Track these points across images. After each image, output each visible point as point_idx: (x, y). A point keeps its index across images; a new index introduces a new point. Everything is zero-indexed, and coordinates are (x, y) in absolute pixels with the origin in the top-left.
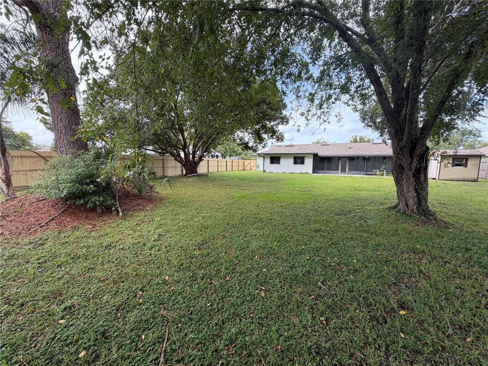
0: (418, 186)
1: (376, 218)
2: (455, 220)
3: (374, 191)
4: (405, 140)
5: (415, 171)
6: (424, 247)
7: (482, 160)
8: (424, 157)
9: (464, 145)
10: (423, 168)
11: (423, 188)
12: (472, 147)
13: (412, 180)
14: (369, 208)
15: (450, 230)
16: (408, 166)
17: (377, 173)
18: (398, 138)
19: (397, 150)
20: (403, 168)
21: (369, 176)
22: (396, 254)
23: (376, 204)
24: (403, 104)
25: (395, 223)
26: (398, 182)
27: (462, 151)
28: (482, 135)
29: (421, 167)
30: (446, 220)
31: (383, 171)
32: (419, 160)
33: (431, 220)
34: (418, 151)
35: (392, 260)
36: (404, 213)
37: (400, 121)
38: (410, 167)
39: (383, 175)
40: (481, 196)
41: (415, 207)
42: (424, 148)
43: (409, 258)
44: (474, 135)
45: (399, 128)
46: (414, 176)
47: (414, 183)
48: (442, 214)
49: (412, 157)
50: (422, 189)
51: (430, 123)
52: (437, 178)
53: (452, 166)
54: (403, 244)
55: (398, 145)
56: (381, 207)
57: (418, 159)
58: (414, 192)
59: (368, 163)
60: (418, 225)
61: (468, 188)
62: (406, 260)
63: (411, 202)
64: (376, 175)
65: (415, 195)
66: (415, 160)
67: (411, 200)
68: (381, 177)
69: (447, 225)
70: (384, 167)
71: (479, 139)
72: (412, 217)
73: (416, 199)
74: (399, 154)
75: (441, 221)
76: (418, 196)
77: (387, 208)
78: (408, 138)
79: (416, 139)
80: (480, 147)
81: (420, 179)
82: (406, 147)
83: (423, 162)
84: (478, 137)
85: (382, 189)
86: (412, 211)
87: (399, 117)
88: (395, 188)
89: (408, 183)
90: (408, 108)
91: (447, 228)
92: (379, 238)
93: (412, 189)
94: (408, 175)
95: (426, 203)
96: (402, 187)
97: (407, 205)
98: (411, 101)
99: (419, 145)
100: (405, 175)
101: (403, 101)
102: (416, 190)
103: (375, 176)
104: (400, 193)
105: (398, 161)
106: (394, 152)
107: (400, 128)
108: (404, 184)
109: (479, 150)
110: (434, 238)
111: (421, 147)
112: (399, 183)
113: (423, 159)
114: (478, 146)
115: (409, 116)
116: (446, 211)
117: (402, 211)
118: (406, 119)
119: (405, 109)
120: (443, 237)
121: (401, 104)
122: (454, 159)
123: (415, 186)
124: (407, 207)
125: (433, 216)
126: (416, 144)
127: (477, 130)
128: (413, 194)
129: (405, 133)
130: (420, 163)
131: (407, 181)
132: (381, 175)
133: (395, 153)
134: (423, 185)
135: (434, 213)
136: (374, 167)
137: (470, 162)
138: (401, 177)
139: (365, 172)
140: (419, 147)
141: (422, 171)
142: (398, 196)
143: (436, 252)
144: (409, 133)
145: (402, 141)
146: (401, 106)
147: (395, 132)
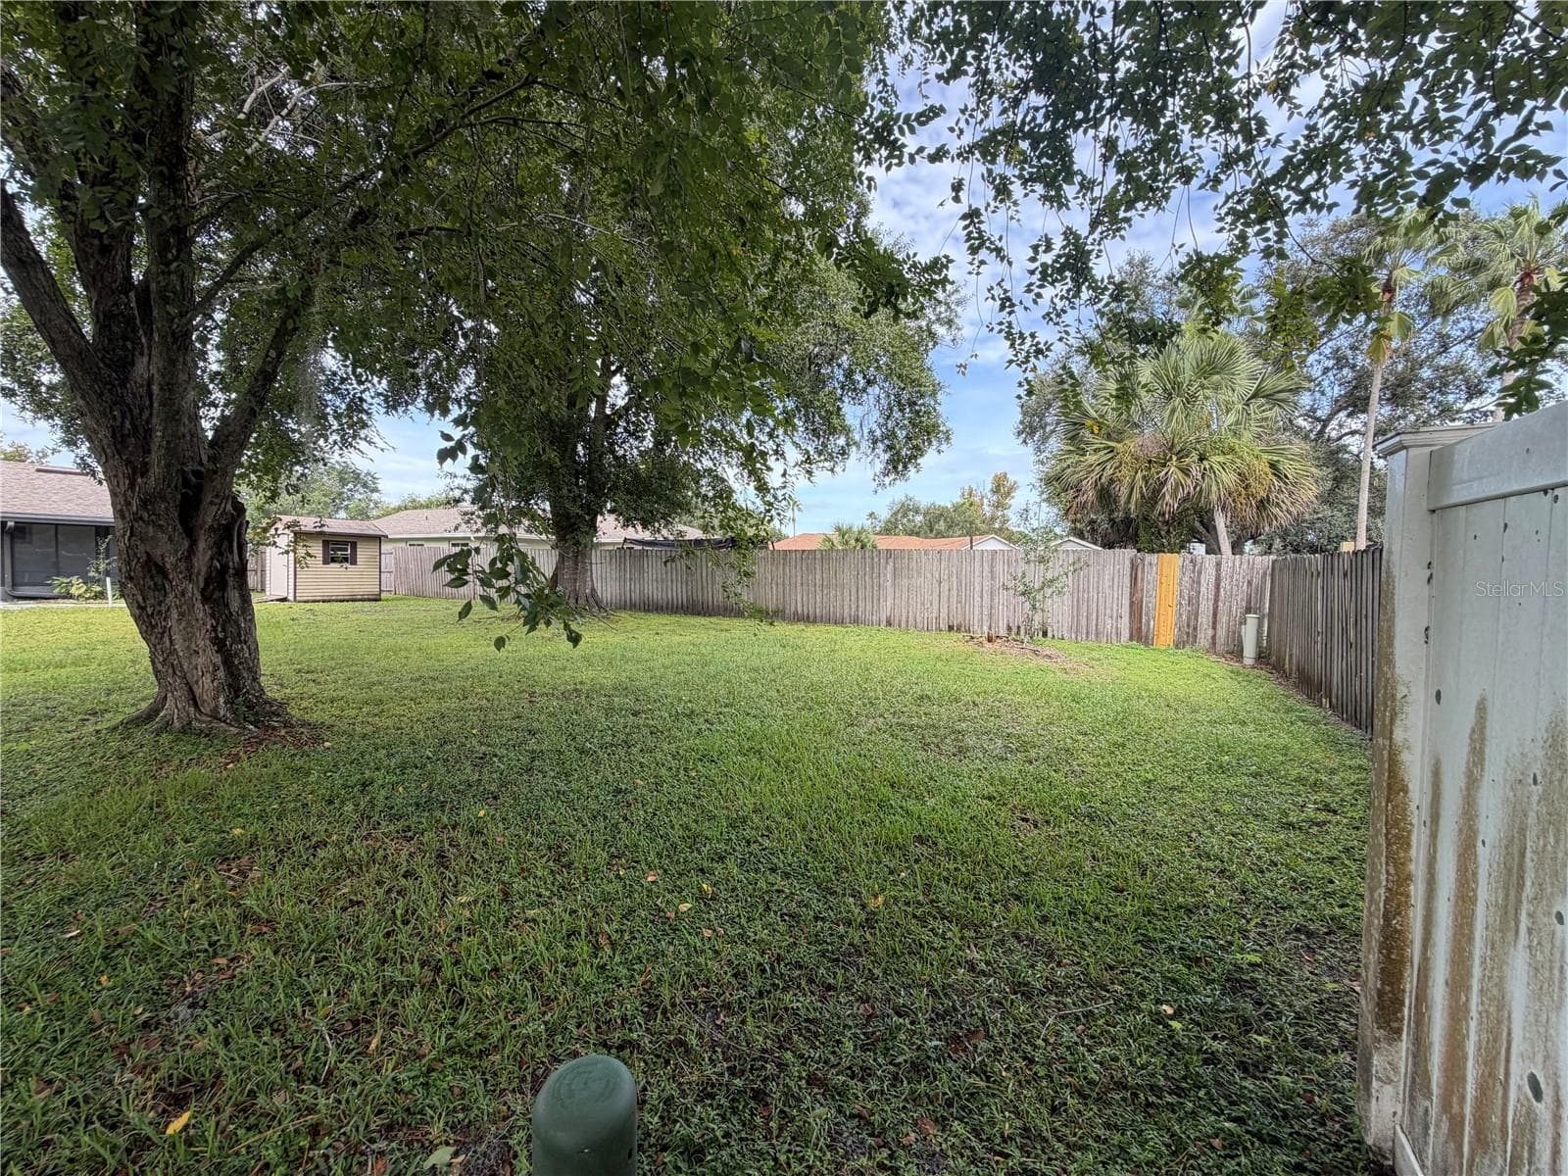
0: (224, 630)
1: (61, 780)
2: (337, 713)
3: (61, 665)
4: (156, 471)
5: (207, 583)
6: (257, 827)
7: (385, 547)
8: (231, 535)
9: (346, 508)
10: (231, 571)
11: (239, 635)
12: (363, 514)
13: (201, 610)
14: (24, 746)
15: (327, 744)
16: (182, 566)
17: (73, 591)
18: (128, 463)
19: (128, 504)
20: (163, 572)
21: (32, 604)
22: (153, 897)
23: (64, 720)
24: (136, 341)
25: (154, 777)
26: (149, 621)
27: (340, 523)
28: (380, 487)
29: (225, 567)
30: (314, 717)
31: (100, 582)
32: (218, 545)
33: (274, 728)
34: (209, 515)
35: (135, 933)
36: (186, 729)
37: (129, 400)
38: (189, 568)
39: (101, 595)
40: (388, 635)
41: (222, 700)
42: (229, 507)
43: (205, 890)
44: (365, 485)
45: (128, 425)
46: (205, 599)
47: (210, 622)
48: (304, 704)
49: (190, 533)
50: (237, 639)
51: (238, 429)
52: (291, 597)
53: (325, 562)
54: (181, 846)
55: (132, 485)
56: (90, 728)
57: (211, 541)
58: (211, 650)
59: (20, 547)
60: (236, 758)
61: (363, 617)
62: (193, 901)
63: (206, 687)
64: (69, 596)
65: (218, 659)
66: (202, 545)
67: (207, 679)
68: (95, 605)
69: (317, 733)
70: (102, 567)
71: (375, 496)
72: (216, 736)
73: (221, 674)
74: (141, 518)
75: (302, 726)
76: (227, 662)
77: (115, 728)
78: (168, 465)
79: (197, 474)
80: (379, 517)
81: (227, 606)
82: (164, 499)
83: (232, 552)
84: (372, 491)
85: (99, 653)
86: (215, 715)
87: (123, 385)
88: (143, 647)
89: (188, 622)
90: (155, 359)
91: (317, 740)
92: (78, 863)
93: (202, 641)
94: (183, 594)
95: (255, 679)
96: (166, 639)
97: (194, 701)
98: (163, 337)
99: (208, 497)
100: (171, 596)
101: (135, 330)
102: (220, 645)
103: (68, 604)
104: (164, 661)
105: (142, 548)
106: (120, 513)
107: (132, 423)
108: (175, 629)
109: (375, 522)
110: (285, 784)
111: (217, 501)
112: (154, 627)
113: (231, 542)
114: (375, 513)
115: (161, 389)
116: (315, 691)
117: (177, 724)
118: (150, 395)
119: (145, 359)
120: (308, 774)
121: (125, 338)
122: (326, 544)
123: (214, 628)
124: (196, 705)
125: (279, 715)
126: (199, 490)
127: (368, 474)
128: (208, 657)
129: (154, 448)
130: (221, 554)
131: (181, 614)
132: (96, 597)
133: (123, 517)
134: (239, 626)
135: (281, 705)
136: (56, 564)
137: (363, 552)
138: (160, 603)
139: (8, 589)
140: (211, 503)
141: (231, 581)
142: (156, 672)
143: (291, 827)
144: (171, 451)
145: (144, 473)
146: (129, 345)
147: (114, 436)
